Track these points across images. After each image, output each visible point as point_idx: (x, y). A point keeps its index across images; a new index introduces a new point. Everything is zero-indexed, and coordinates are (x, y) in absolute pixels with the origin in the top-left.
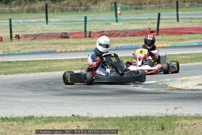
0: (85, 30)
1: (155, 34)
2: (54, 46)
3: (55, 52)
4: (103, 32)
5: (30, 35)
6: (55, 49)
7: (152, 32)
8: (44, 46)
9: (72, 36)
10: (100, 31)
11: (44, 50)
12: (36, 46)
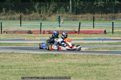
0: (41, 30)
1: (78, 33)
2: (23, 37)
3: (24, 40)
4: (50, 31)
5: (11, 31)
6: (24, 39)
7: (76, 32)
8: (18, 37)
9: (33, 33)
10: (48, 30)
11: (18, 38)
12: (14, 37)
